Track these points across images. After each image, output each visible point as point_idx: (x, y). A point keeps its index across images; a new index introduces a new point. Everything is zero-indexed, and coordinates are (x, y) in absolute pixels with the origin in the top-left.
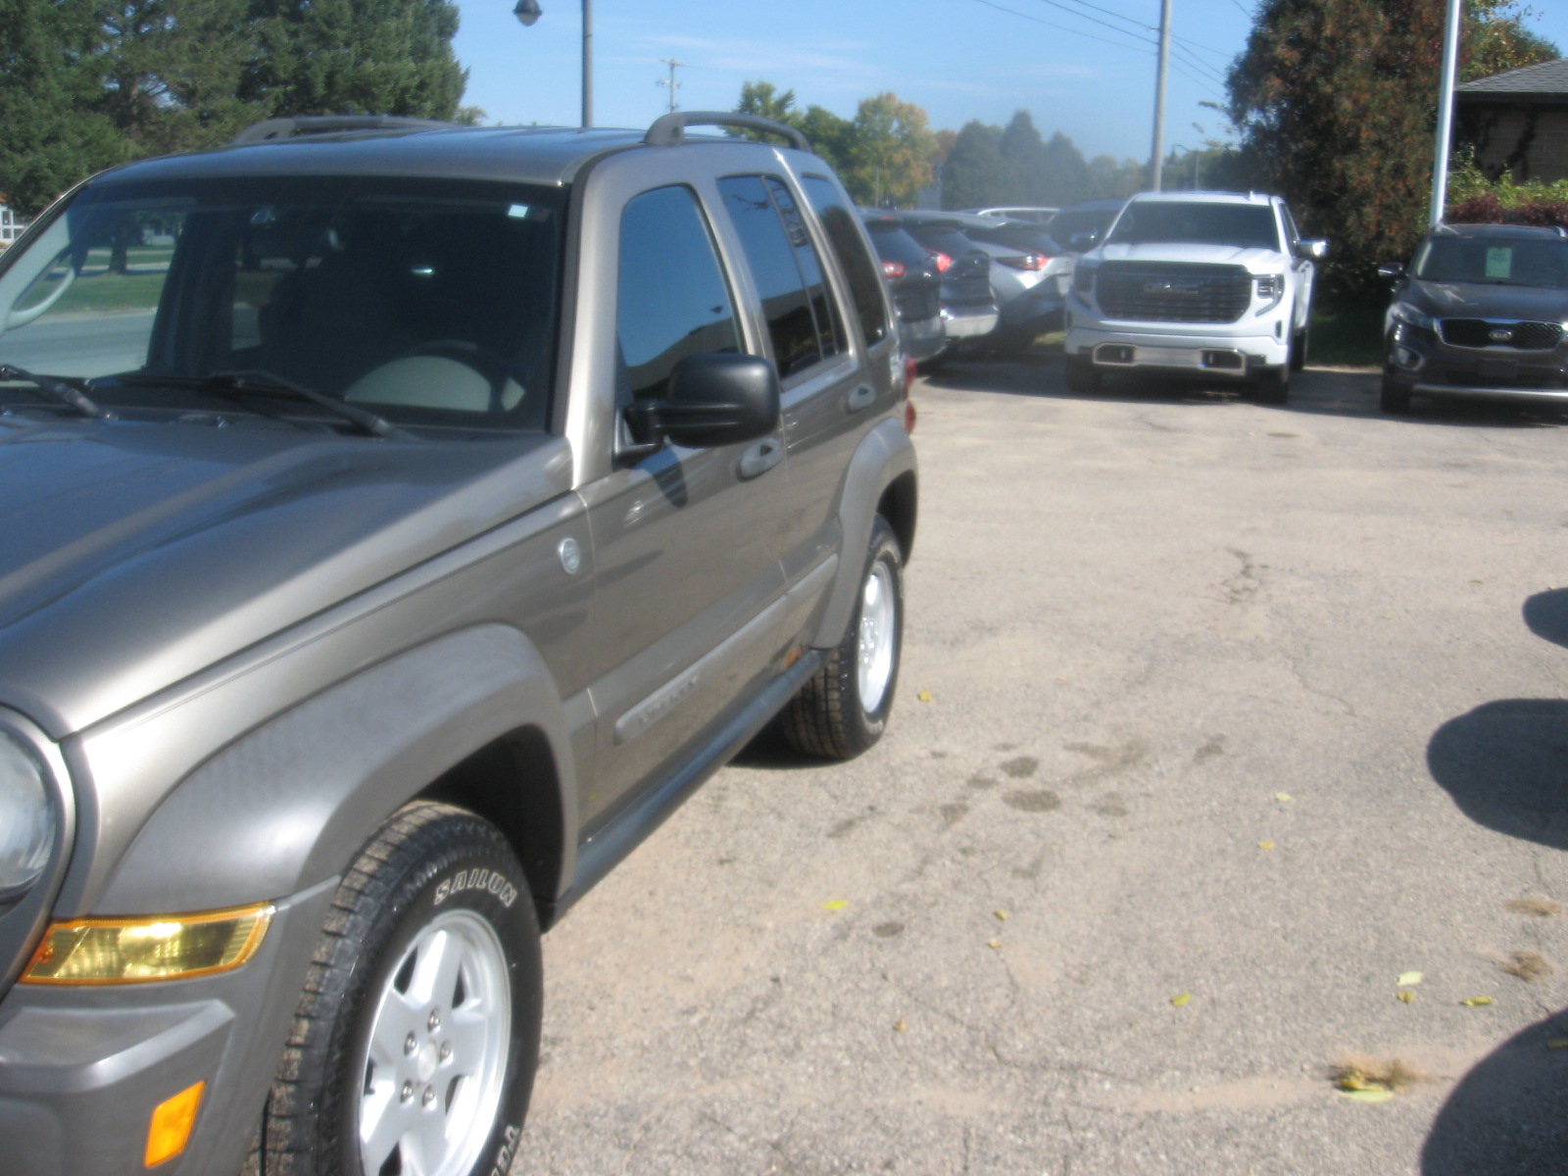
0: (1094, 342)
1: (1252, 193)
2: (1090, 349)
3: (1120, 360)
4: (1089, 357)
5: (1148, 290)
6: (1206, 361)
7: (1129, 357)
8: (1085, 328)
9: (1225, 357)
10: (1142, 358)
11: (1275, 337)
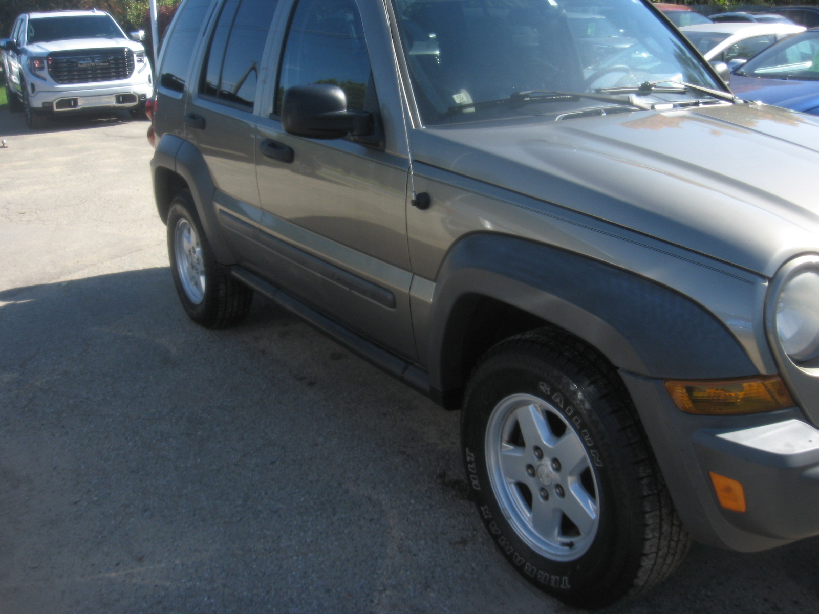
0: (53, 99)
1: (95, 9)
2: (51, 103)
3: (71, 106)
4: (52, 107)
5: (80, 66)
6: (118, 101)
7: (76, 104)
8: (44, 92)
9: (128, 97)
10: (82, 104)
11: (149, 83)
